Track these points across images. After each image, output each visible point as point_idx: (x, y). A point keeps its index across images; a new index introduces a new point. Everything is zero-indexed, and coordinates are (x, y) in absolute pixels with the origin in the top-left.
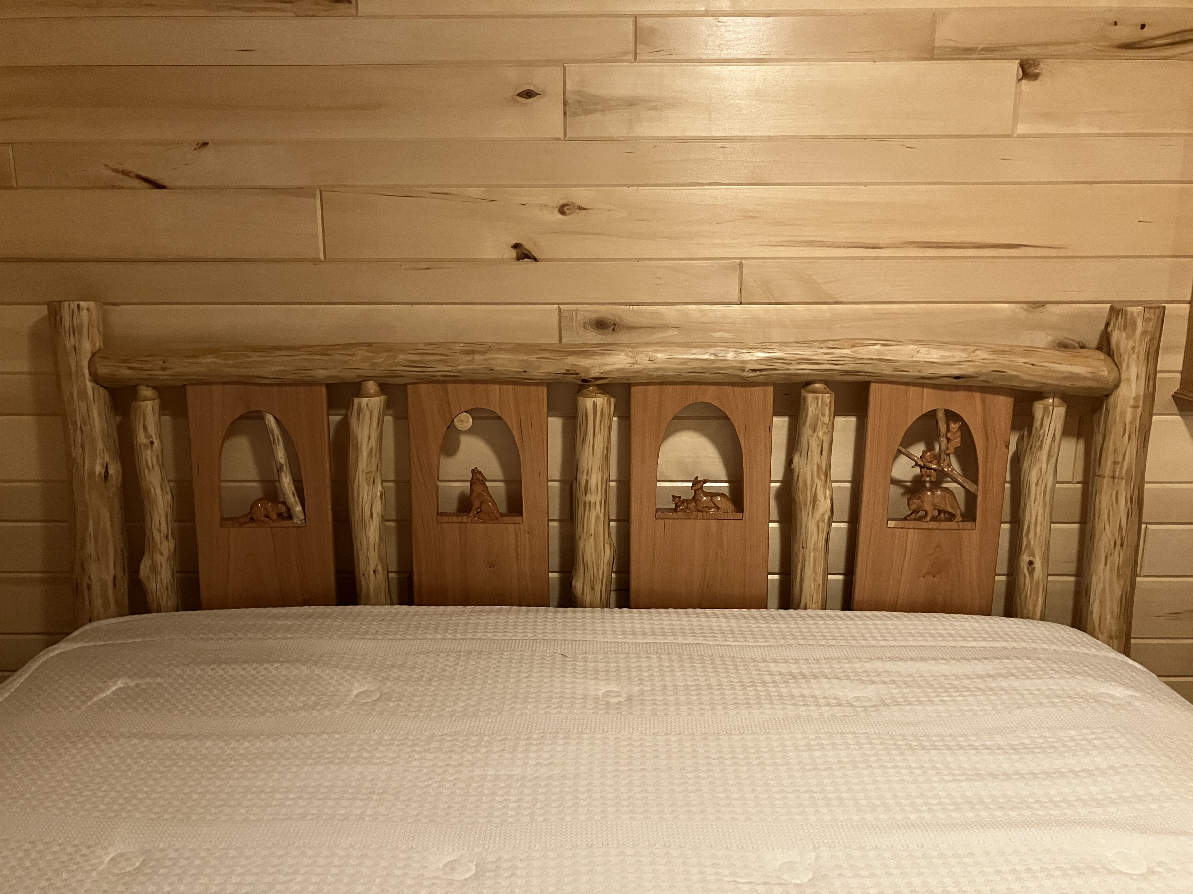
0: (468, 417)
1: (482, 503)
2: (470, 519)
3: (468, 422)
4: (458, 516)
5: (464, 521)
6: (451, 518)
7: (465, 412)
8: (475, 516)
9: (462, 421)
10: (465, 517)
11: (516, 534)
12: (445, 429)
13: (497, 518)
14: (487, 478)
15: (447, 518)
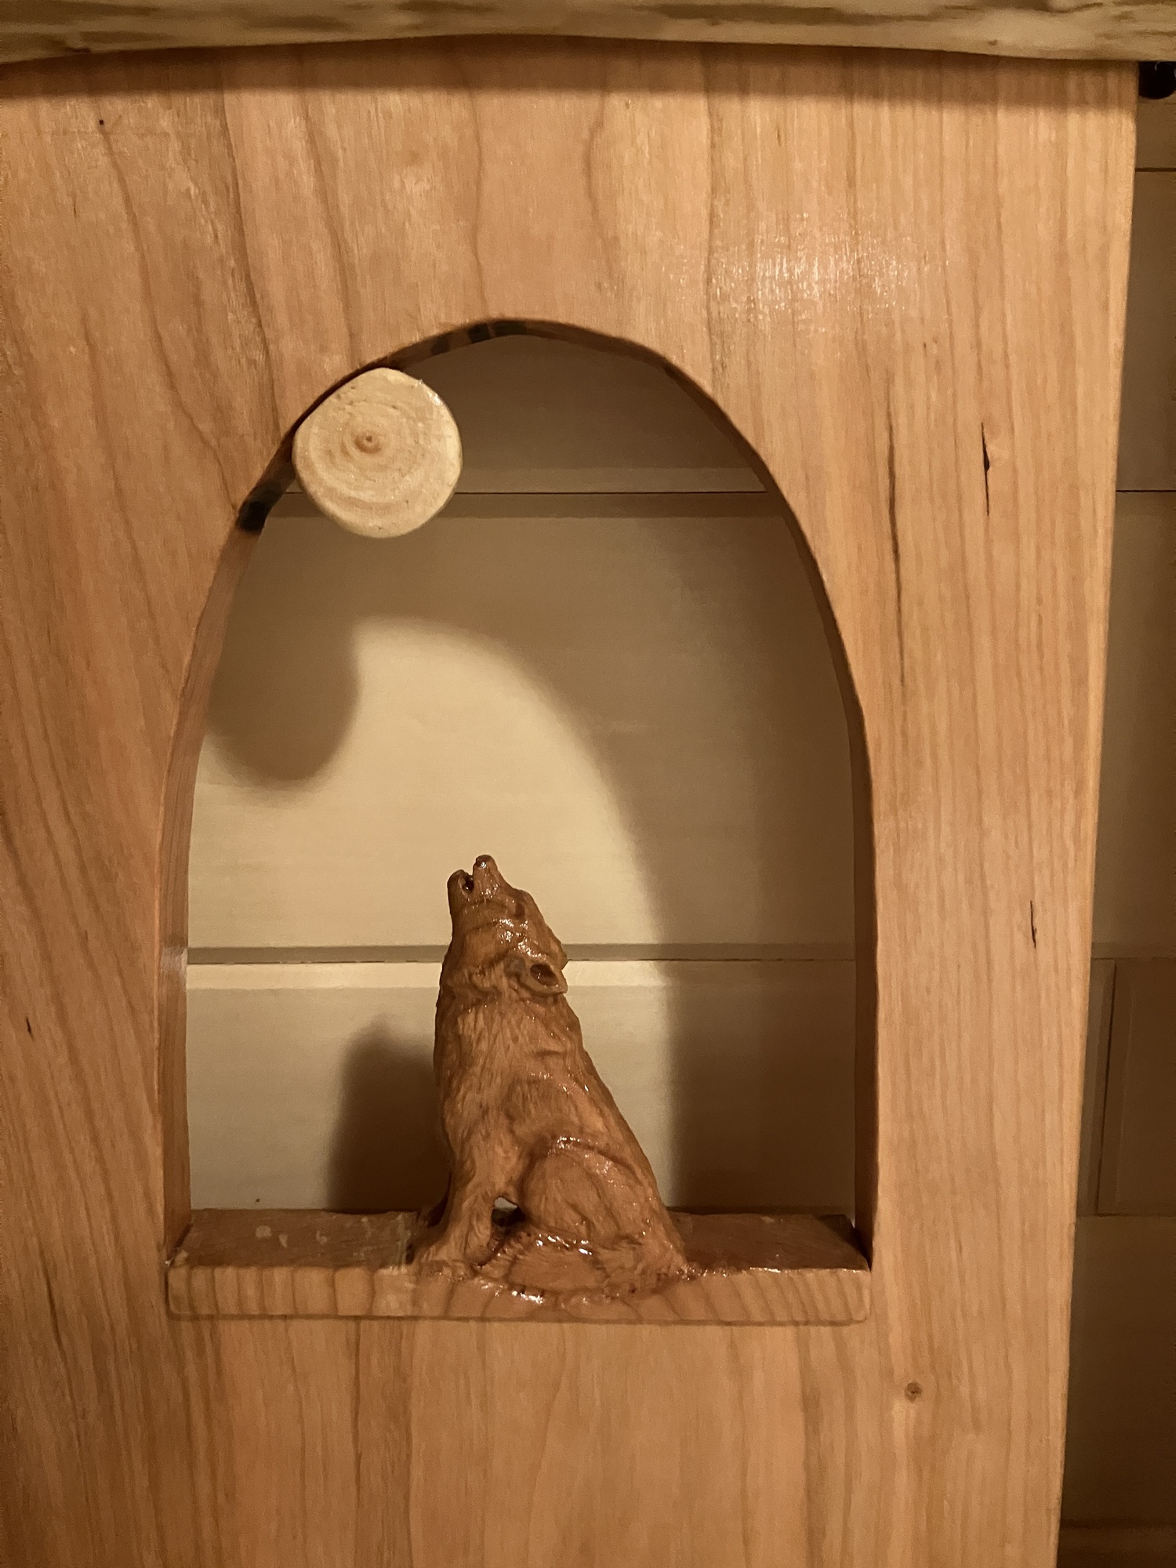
0: (423, 413)
1: (536, 1153)
2: (438, 1286)
3: (419, 454)
4: (338, 1259)
5: (391, 1303)
6: (279, 1275)
7: (397, 361)
8: (475, 1266)
9: (366, 444)
10: (397, 1274)
11: (811, 1403)
12: (220, 525)
13: (663, 1284)
14: (565, 934)
15: (250, 1275)
